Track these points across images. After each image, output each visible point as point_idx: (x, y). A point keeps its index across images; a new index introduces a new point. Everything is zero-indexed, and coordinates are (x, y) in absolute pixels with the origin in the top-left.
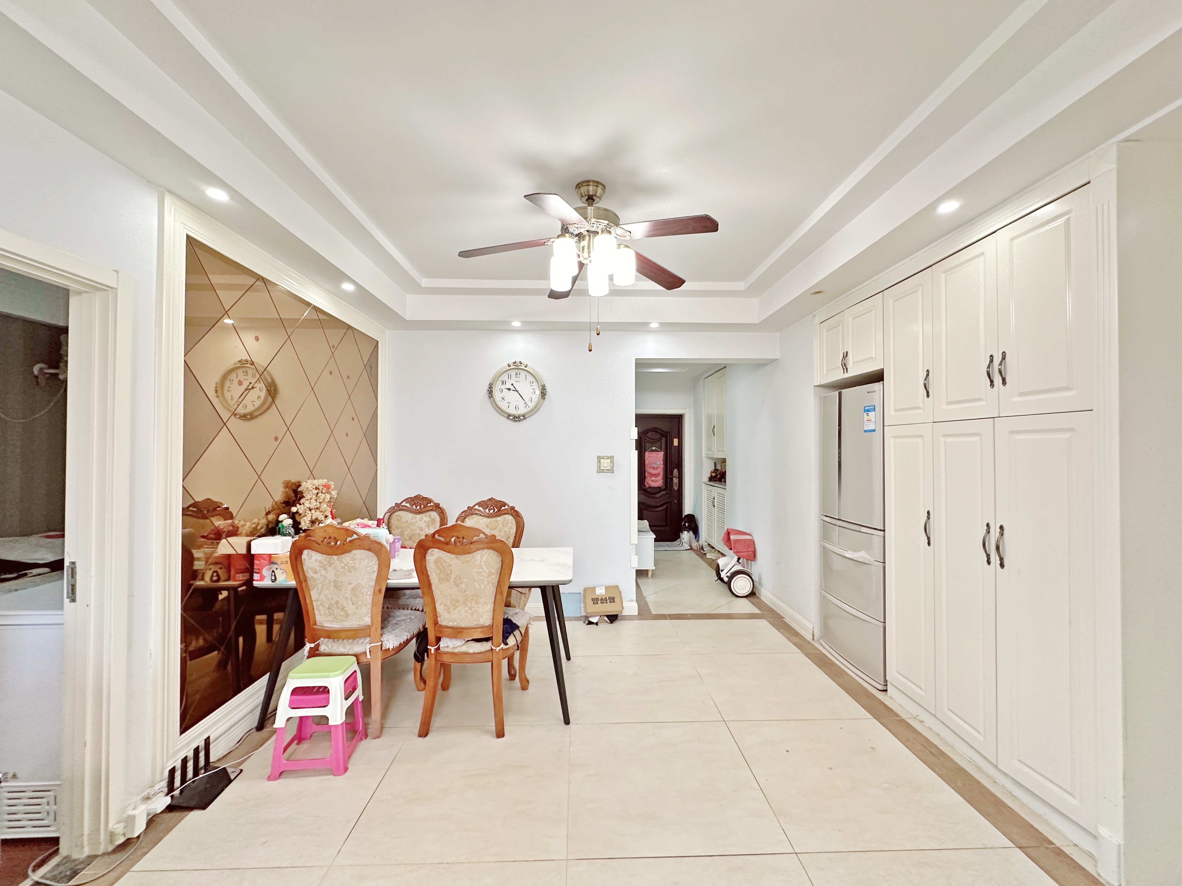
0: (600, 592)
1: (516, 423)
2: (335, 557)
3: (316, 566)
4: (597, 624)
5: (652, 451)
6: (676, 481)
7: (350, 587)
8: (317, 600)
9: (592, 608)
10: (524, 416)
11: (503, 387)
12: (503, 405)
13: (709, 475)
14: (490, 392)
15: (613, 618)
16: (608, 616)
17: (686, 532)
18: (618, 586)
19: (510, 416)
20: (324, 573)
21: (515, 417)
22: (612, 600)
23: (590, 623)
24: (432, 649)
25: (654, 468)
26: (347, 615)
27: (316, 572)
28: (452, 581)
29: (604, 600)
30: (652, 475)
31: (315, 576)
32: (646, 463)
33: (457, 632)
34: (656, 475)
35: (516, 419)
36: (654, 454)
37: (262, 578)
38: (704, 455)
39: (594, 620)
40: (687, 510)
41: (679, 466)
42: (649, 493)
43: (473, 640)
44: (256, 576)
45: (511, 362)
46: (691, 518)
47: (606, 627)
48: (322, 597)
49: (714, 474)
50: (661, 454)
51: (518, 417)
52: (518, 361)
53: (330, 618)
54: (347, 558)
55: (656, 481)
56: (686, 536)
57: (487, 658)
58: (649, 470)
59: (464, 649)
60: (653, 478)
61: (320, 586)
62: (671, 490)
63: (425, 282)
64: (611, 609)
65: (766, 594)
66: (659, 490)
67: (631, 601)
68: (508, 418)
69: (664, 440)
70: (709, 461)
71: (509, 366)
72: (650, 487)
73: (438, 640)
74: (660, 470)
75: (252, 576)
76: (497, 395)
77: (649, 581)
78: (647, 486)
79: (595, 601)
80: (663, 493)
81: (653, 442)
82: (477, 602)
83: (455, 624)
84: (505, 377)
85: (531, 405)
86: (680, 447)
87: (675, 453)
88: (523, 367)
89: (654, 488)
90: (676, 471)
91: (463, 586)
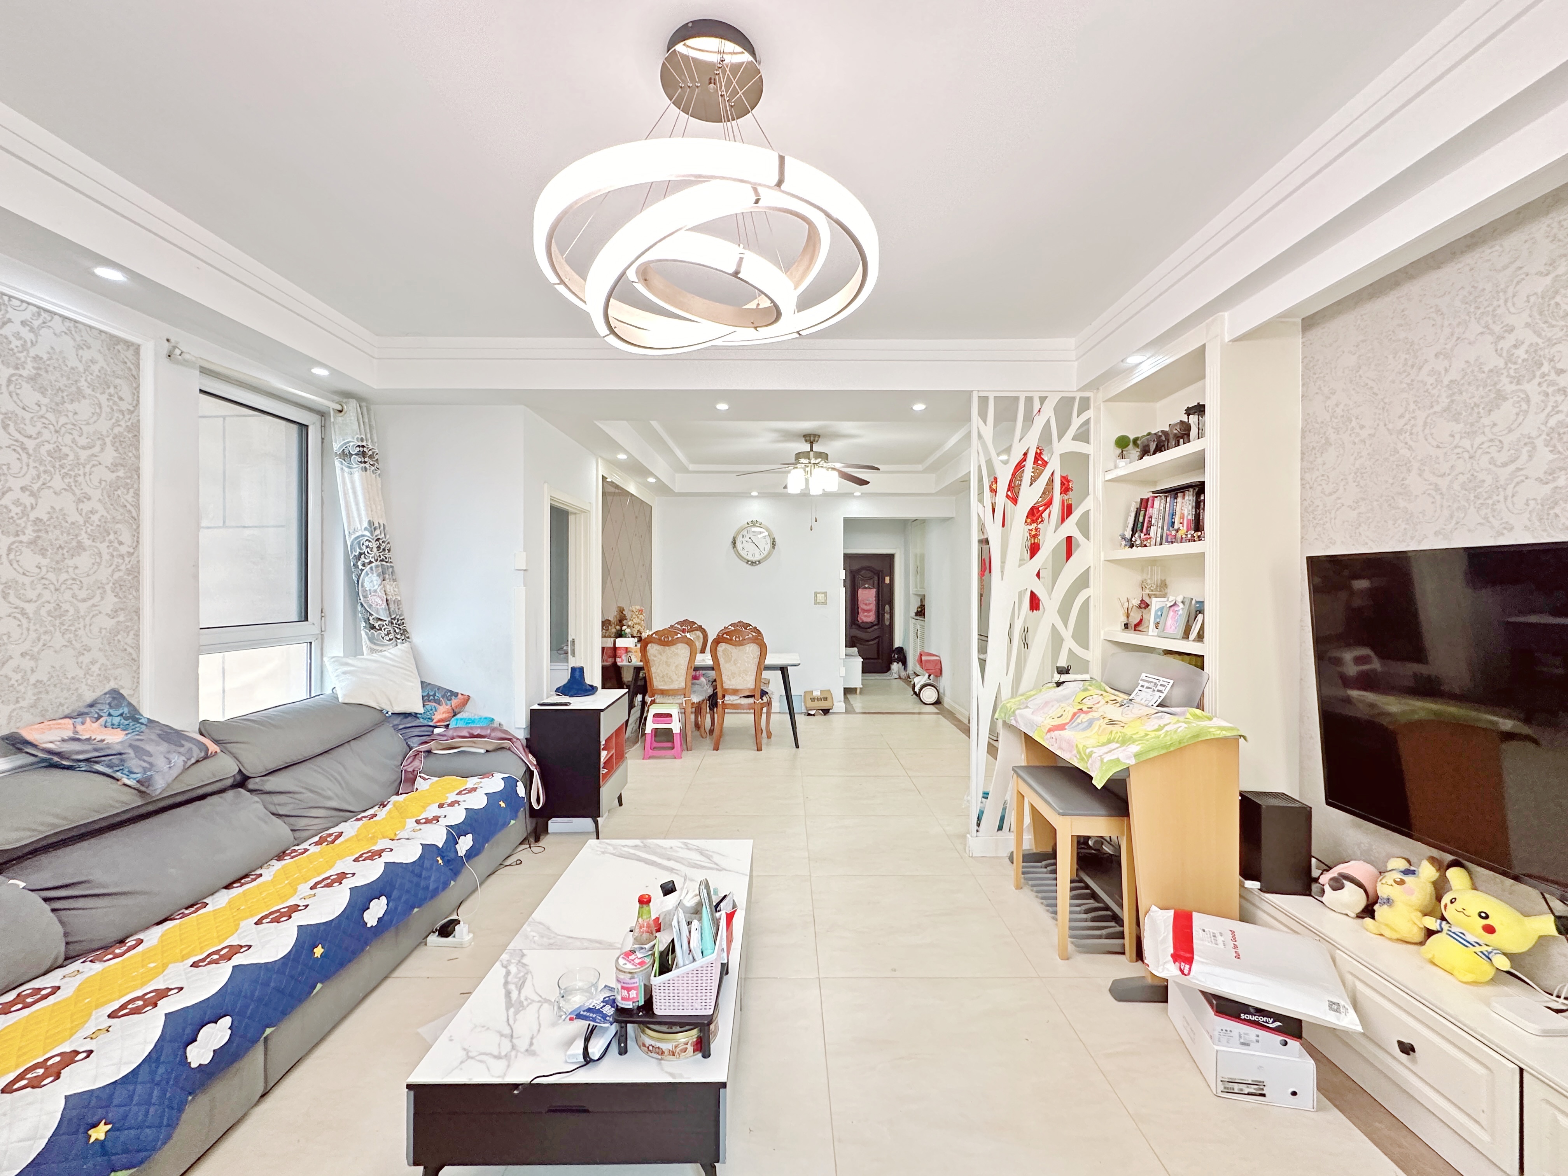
0: (817, 693)
1: (753, 567)
2: (667, 648)
3: (656, 653)
4: (814, 715)
5: (866, 588)
6: (887, 616)
7: (675, 665)
8: (655, 673)
9: (810, 704)
10: (759, 561)
11: (744, 540)
12: (743, 553)
13: (916, 611)
14: (734, 543)
15: (826, 712)
16: (822, 710)
17: (895, 663)
18: (829, 691)
19: (748, 561)
20: (660, 656)
21: (752, 562)
22: (826, 699)
23: (809, 715)
24: (720, 701)
25: (866, 604)
26: (673, 681)
27: (655, 656)
28: (732, 662)
29: (819, 699)
30: (864, 611)
31: (655, 659)
32: (859, 599)
33: (735, 692)
34: (869, 611)
35: (753, 563)
36: (866, 591)
37: (622, 661)
38: (911, 592)
39: (812, 712)
40: (897, 644)
41: (891, 603)
42: (861, 628)
43: (744, 697)
44: (618, 660)
45: (749, 520)
46: (901, 650)
47: (821, 718)
48: (658, 671)
49: (919, 610)
50: (873, 592)
51: (755, 562)
52: (755, 520)
53: (662, 683)
54: (673, 648)
55: (867, 616)
56: (896, 667)
57: (750, 707)
58: (862, 606)
59: (738, 702)
60: (866, 614)
61: (657, 665)
62: (882, 625)
63: (691, 467)
64: (824, 705)
65: (947, 701)
66: (872, 625)
67: (840, 701)
68: (747, 563)
69: (876, 578)
70: (917, 597)
71: (748, 524)
72: (863, 622)
73: (724, 696)
74: (873, 606)
75: (615, 660)
76: (739, 545)
77: (858, 696)
78: (860, 621)
79: (813, 699)
80: (876, 627)
81: (866, 579)
82: (746, 675)
83: (734, 687)
84: (744, 532)
85: (766, 553)
86: (891, 585)
87: (886, 590)
88: (758, 525)
89: (867, 623)
90: (887, 607)
91: (739, 665)
